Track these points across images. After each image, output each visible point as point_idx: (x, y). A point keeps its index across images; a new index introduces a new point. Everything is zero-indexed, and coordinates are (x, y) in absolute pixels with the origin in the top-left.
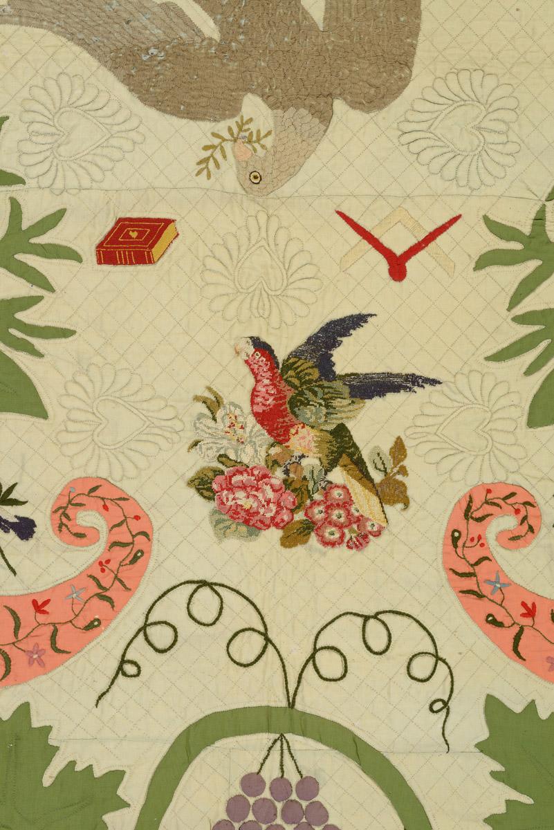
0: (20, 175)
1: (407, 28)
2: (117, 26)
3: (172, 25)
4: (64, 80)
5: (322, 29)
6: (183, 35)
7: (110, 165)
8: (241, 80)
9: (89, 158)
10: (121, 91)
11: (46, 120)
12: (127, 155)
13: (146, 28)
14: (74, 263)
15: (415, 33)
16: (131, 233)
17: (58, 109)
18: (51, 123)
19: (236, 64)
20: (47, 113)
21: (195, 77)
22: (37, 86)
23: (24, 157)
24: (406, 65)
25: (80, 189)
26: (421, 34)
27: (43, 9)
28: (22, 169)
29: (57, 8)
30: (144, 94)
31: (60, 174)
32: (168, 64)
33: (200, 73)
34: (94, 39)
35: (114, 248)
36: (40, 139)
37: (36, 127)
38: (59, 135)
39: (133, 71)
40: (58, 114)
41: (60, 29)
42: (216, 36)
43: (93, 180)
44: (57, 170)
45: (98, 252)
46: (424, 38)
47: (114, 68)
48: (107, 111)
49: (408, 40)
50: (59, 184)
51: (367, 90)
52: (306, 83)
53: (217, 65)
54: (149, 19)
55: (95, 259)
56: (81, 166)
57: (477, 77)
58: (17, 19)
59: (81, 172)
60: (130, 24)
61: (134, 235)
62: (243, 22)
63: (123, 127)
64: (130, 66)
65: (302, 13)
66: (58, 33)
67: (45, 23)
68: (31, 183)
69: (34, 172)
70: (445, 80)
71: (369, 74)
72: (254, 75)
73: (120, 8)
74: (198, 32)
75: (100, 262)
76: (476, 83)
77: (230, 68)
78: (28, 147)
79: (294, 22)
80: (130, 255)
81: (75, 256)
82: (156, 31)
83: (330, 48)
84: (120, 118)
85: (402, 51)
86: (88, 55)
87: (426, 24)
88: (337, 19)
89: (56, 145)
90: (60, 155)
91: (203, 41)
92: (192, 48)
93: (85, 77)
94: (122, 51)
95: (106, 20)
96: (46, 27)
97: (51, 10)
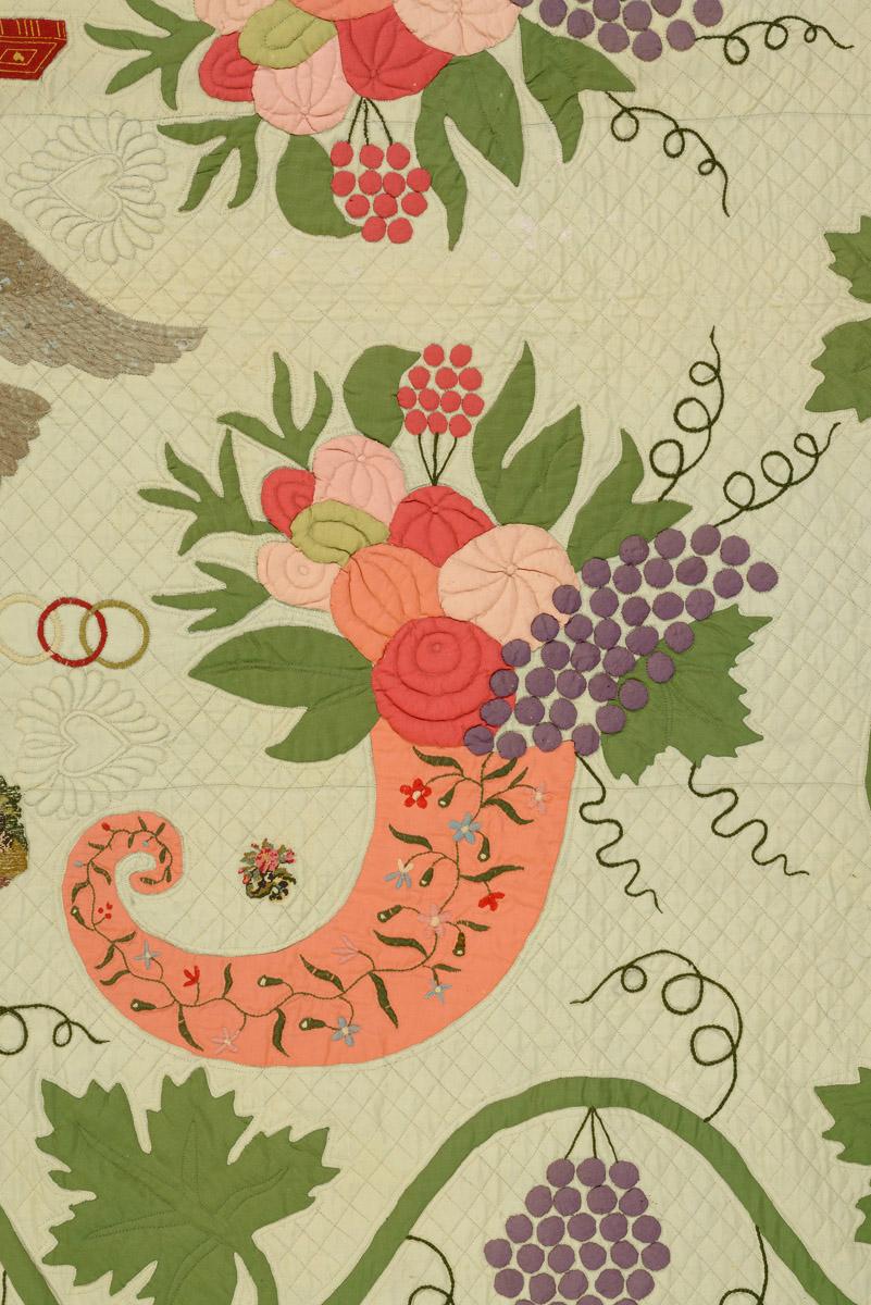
0: (164, 137)
2: (43, 321)
4: (109, 254)
7: (50, 147)
9: (77, 156)
10: (37, 240)
11: (132, 205)
12: (29, 158)
14: (95, 24)
16: (22, 59)
17: (118, 220)
18: (125, 202)
20: (131, 214)
22: (145, 249)
23: (159, 160)
25: (87, 118)
27: (136, 344)
28: (162, 145)
29: (119, 346)
30: (8, 234)
31: (113, 137)
34: (71, 306)
35: (44, 40)
36: (139, 181)
37: (145, 197)
38: (115, 187)
40: (117, 213)
41: (115, 319)
43: (72, 128)
44: (117, 142)
45: (64, 35)
47: (44, 267)
48: (54, 214)
50: (115, 124)
55: (68, 28)
56: (87, 146)
58: (169, 333)
59: (89, 141)
60: (24, 325)
61: (18, 56)
63: (35, 193)
66: (118, 315)
67: (134, 327)
68: (150, 127)
69: (147, 140)
73: (39, 344)
75: (62, 24)
78: (154, 172)
80: (23, 30)
81: (94, 33)
84: (38, 206)
86: (80, 285)
89: (119, 174)
90: (114, 161)
93: (83, 260)
94: (35, 290)
95: (55, 329)
96: (133, 322)
97: (127, 344)
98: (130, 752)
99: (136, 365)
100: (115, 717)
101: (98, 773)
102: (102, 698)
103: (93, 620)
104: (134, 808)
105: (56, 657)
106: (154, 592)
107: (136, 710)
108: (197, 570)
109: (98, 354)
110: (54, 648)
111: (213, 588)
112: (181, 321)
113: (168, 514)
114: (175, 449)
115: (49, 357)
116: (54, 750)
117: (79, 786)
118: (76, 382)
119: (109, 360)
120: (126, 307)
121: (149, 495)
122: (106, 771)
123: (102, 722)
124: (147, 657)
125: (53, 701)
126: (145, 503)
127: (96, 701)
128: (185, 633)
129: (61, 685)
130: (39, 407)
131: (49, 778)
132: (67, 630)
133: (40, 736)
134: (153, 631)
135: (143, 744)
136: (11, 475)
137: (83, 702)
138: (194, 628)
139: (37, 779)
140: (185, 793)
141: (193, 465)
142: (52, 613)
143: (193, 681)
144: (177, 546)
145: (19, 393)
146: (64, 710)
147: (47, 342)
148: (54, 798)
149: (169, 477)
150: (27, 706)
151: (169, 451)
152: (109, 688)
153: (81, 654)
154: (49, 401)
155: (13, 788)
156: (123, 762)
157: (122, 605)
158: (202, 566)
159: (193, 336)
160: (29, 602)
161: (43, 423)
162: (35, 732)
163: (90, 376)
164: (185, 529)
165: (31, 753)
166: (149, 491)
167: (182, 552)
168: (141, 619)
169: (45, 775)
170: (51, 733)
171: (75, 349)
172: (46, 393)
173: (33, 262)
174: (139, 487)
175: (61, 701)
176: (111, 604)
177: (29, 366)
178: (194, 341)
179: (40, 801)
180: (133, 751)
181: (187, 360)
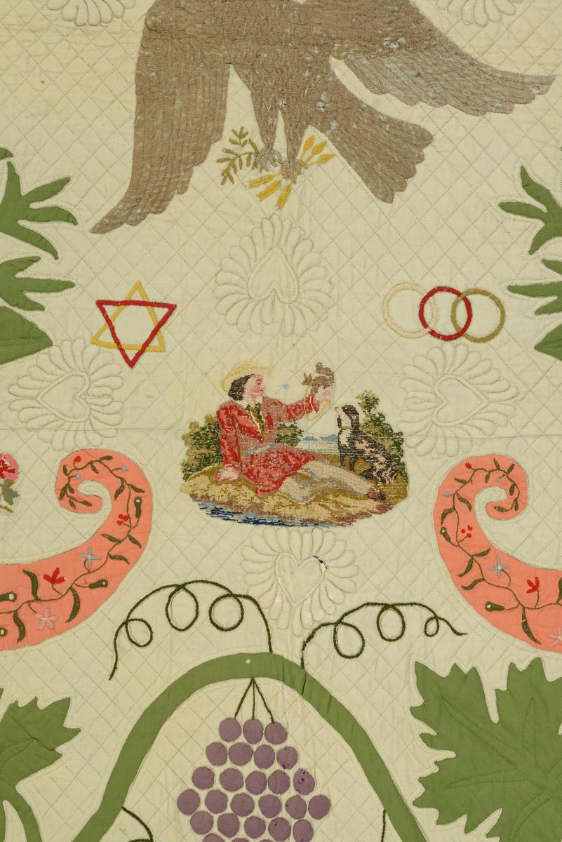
1: (149, 65)
2: (429, 71)
3: (375, 72)
5: (231, 66)
6: (365, 62)
8: (309, 16)
10: (426, 9)
13: (401, 68)
15: (142, 60)
19: (314, 32)
21: (354, 20)
22: (508, 15)
24: (150, 30)
26: (136, 61)
27: (500, 89)
29: (487, 90)
32: (380, 32)
33: (349, 24)
34: (451, 59)
39: (414, 26)
41: (485, 70)
42: (333, 60)
46: (133, 56)
47: (431, 30)
49: (147, 53)
51: (188, 5)
52: (247, 12)
53: (332, 31)
54: (398, 78)
57: (82, 17)
58: (526, 80)
60: (416, 73)
62: (307, 74)
64: (416, 32)
65: (249, 82)
66: (486, 66)
67: (499, 75)
70: (113, 15)
71: (186, 20)
72: (296, 20)
73: (425, 89)
74: (350, 64)
76: (83, 11)
77: (320, 28)
79: (258, 73)
82: (391, 66)
83: (223, 47)
85: (154, 43)
87: (130, 67)
88: (216, 74)
91: (346, 56)
92: (356, 49)
93: (461, 24)
94: (424, 47)
95: (439, 77)
96: (498, 72)
97: (493, 88)
98: (489, 408)
99: (500, 105)
100: (476, 380)
101: (462, 423)
102: (467, 365)
103: (462, 305)
104: (490, 451)
105: (433, 333)
106: (510, 283)
107: (493, 375)
108: (543, 266)
109: (471, 97)
110: (431, 326)
111: (555, 280)
112: (535, 71)
113: (522, 221)
114: (529, 171)
115: (434, 99)
116: (429, 405)
117: (448, 434)
118: (454, 119)
119: (480, 102)
120: (493, 60)
121: (508, 207)
122: (469, 422)
123: (467, 384)
124: (503, 333)
125: (429, 366)
126: (504, 213)
127: (462, 368)
128: (532, 315)
129: (436, 354)
130: (424, 138)
131: (425, 427)
132: (442, 312)
133: (417, 394)
134: (508, 313)
135: (499, 401)
136: (402, 191)
137: (454, 367)
138: (540, 312)
139: (415, 428)
140: (530, 442)
141: (542, 184)
142: (431, 298)
143: (538, 353)
144: (528, 247)
145: (410, 127)
146: (437, 373)
147: (432, 87)
148: (428, 442)
149: (523, 193)
150: (411, 371)
151: (524, 173)
152: (473, 358)
153: (452, 331)
154: (432, 133)
155: (398, 434)
156: (483, 416)
157: (484, 293)
158: (547, 263)
159: (543, 83)
160: (413, 290)
161: (427, 151)
162: (415, 391)
163: (464, 114)
164: (535, 233)
165: (412, 406)
166: (508, 203)
167: (531, 252)
168: (499, 303)
169: (422, 424)
170: (427, 392)
171: (454, 93)
172: (430, 127)
173: (423, 25)
174: (500, 200)
175: (436, 366)
176: (476, 292)
177: (417, 106)
178: (546, 87)
179: (418, 445)
180: (491, 406)
181: (539, 102)
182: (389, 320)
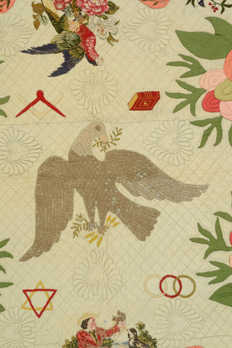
0: (192, 125)
1: (40, 190)
2: (157, 186)
3: (134, 187)
4: (177, 163)
5: (75, 188)
6: (130, 183)
7: (157, 131)
8: (106, 166)
9: (165, 133)
10: (154, 160)
11: (183, 147)
12: (150, 135)
13: (145, 185)
14: (169, 92)
15: (37, 188)
16: (147, 104)
17: (179, 152)
18: (181, 146)
19: (108, 173)
20: (183, 150)
21: (124, 167)
22: (188, 161)
23: (191, 132)
24: (40, 176)
25: (168, 121)
26: (35, 188)
27: (187, 191)
28: (191, 128)
29: (181, 192)
30: (144, 159)
31: (176, 126)
32: (135, 171)
33: (122, 168)
34: (165, 180)
35: (153, 98)
36: (185, 140)
37: (187, 144)
38: (177, 142)
39: (149, 168)
40: (178, 150)
41: (180, 184)
42: (117, 184)
43: (163, 124)
44: (177, 128)
45: (159, 96)
46: (33, 187)
47: (156, 169)
48: (159, 152)
49: (39, 185)
50: (176, 122)
51: (55, 165)
52: (80, 166)
53: (116, 172)
54: (144, 189)
55: (160, 93)
56: (168, 130)
57: (11, 172)
58: (197, 187)
59: (168, 128)
60: (151, 187)
61: (145, 103)
62: (106, 190)
63: (152, 146)
64: (150, 170)
65: (82, 195)
66: (180, 182)
67: (186, 186)
68: (187, 122)
69: (187, 126)
70: (24, 170)
71: (55, 171)
72: (101, 168)
73: (156, 193)
74: (124, 185)
75: (158, 92)
76: (12, 169)
77: (110, 171)
78: (189, 136)
79: (86, 191)
80: (146, 95)
81: (168, 94)
82: (141, 185)
83: (71, 181)
84: (153, 150)
85: (42, 181)
86: (168, 174)
87: (33, 192)
88: (68, 192)
89: (178, 138)
90: (177, 134)
91: (122, 182)
92: (126, 178)
93: (168, 165)
94: (154, 176)
95: (161, 188)
96: (185, 184)
97: (184, 191)
98: (191, 326)
99: (187, 198)
100: (185, 314)
101: (181, 333)
102: (181, 308)
103: (177, 282)
104: (194, 345)
105: (166, 295)
106: (196, 272)
107: (192, 312)
108: (210, 264)
109: (175, 196)
110: (165, 292)
111: (215, 270)
112: (201, 183)
113: (200, 246)
114: (201, 224)
115: (159, 197)
116: (166, 326)
117: (175, 338)
118: (168, 205)
119: (179, 198)
120: (183, 180)
121: (193, 240)
122: (184, 332)
123: (181, 315)
124: (195, 293)
125: (165, 309)
126: (192, 243)
127: (179, 309)
128: (207, 285)
129: (168, 304)
130: (157, 213)
131: (166, 336)
132: (169, 286)
133: (161, 321)
134: (197, 285)
135: (196, 323)
136: (149, 236)
137: (175, 309)
138: (210, 283)
139: (161, 337)
140: (210, 339)
141: (207, 229)
142: (164, 280)
143: (211, 301)
144: (203, 256)
145: (150, 209)
146: (169, 312)
147: (158, 192)
148: (167, 342)
149: (199, 233)
150: (157, 312)
151: (199, 225)
152: (184, 305)
153: (174, 294)
154: (160, 211)
155: (154, 339)
156: (189, 329)
157: (186, 277)
158: (212, 263)
159: (204, 188)
160: (156, 277)
161: (158, 219)
162: (160, 320)
163: (172, 202)
164: (205, 250)
165: (159, 327)
166: (193, 238)
167: (205, 258)
168: (193, 281)
169: (164, 335)
170: (165, 320)
171: (167, 194)
172: (158, 209)
173: (153, 167)
174: (190, 237)
175: (168, 309)
176: (183, 276)
177: (153, 200)
178: (205, 189)
179: (163, 343)
180: (192, 325)
181: (203, 196)
182: (147, 291)
